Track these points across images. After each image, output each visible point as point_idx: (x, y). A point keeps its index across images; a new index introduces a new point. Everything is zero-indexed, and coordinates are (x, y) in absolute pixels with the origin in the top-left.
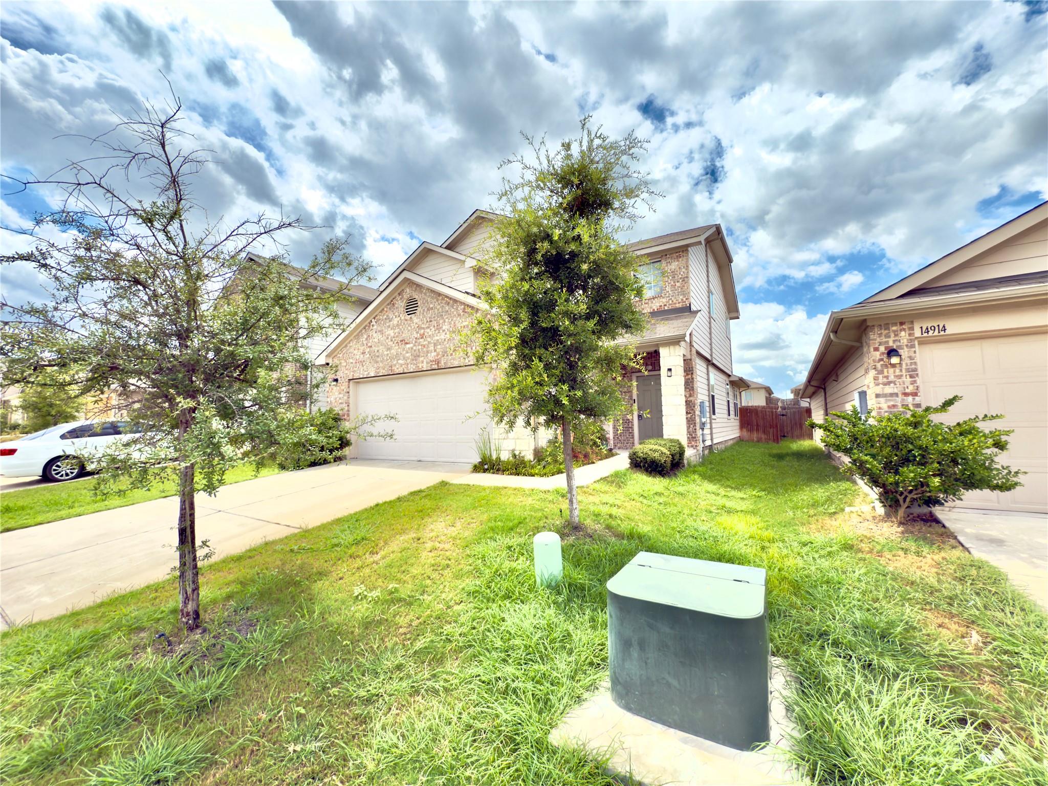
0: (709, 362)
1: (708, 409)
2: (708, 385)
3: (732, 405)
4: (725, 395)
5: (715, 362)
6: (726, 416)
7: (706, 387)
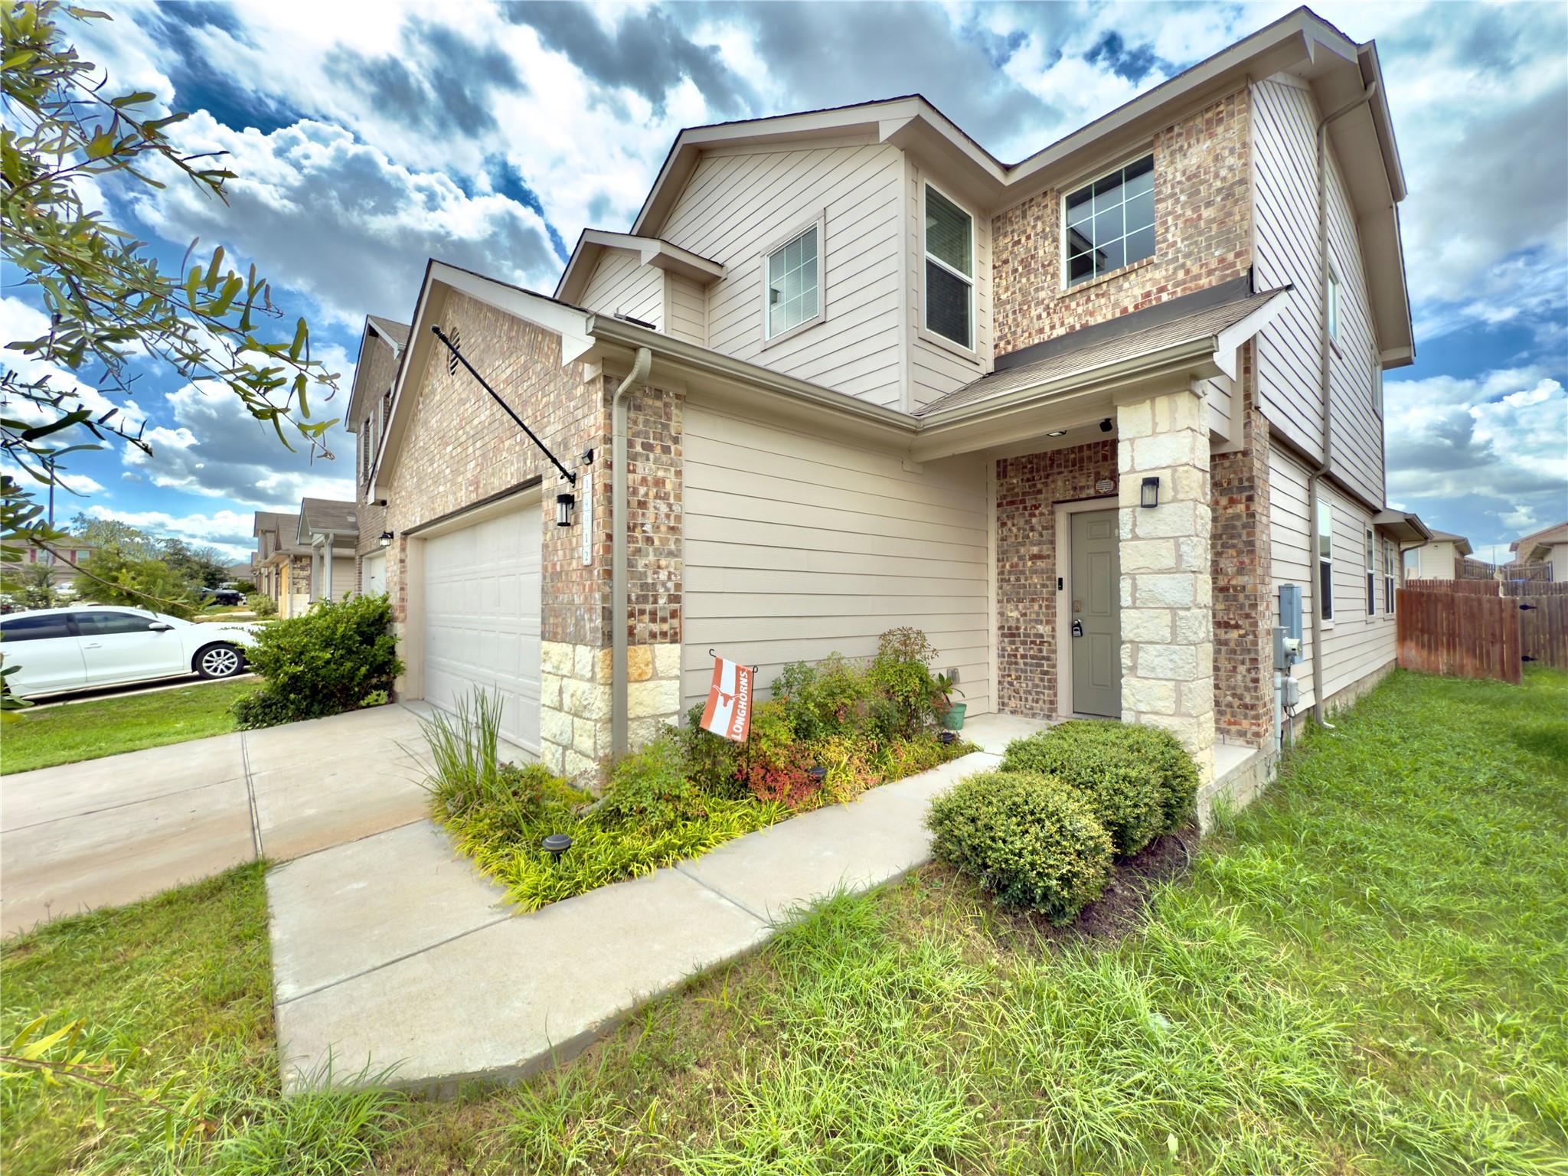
0: (1316, 471)
1: (1306, 605)
2: (1312, 535)
3: (1378, 586)
4: (1360, 560)
5: (1334, 469)
6: (1363, 615)
7: (1304, 542)
